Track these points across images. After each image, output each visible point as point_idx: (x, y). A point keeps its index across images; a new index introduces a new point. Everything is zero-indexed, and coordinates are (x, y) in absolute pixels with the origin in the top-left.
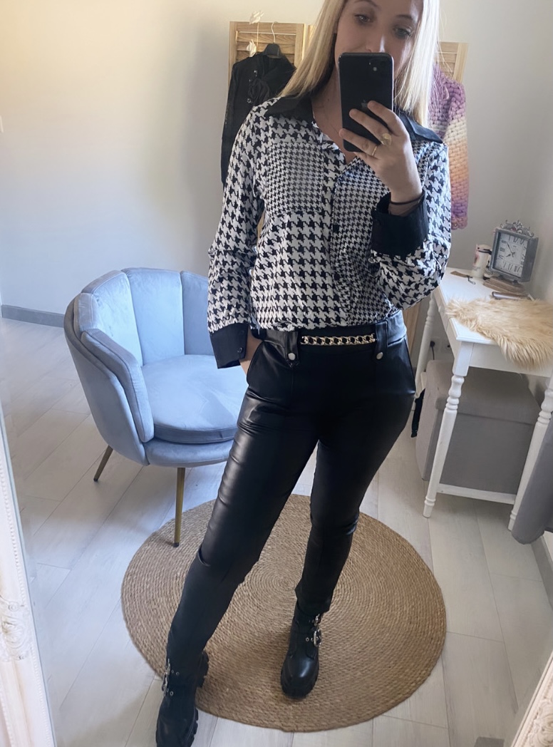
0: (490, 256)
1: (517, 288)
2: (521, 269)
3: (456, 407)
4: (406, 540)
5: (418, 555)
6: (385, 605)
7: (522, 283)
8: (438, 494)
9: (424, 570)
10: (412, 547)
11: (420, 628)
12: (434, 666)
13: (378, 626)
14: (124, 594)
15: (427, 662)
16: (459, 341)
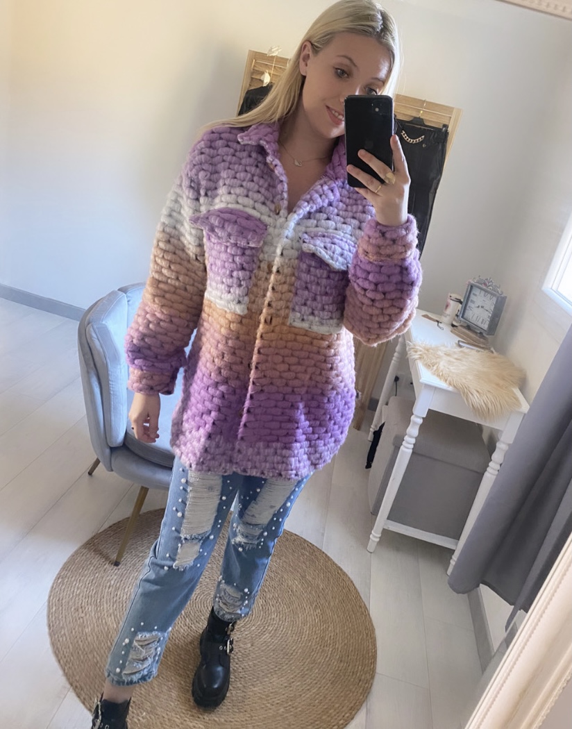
0: (460, 305)
1: (482, 340)
2: (488, 323)
3: (412, 446)
4: (347, 575)
5: (357, 591)
6: (318, 639)
7: (487, 336)
8: (384, 529)
9: (361, 607)
10: (352, 582)
11: (350, 667)
12: (358, 710)
13: (308, 660)
14: (52, 598)
15: (352, 705)
16: (422, 384)
